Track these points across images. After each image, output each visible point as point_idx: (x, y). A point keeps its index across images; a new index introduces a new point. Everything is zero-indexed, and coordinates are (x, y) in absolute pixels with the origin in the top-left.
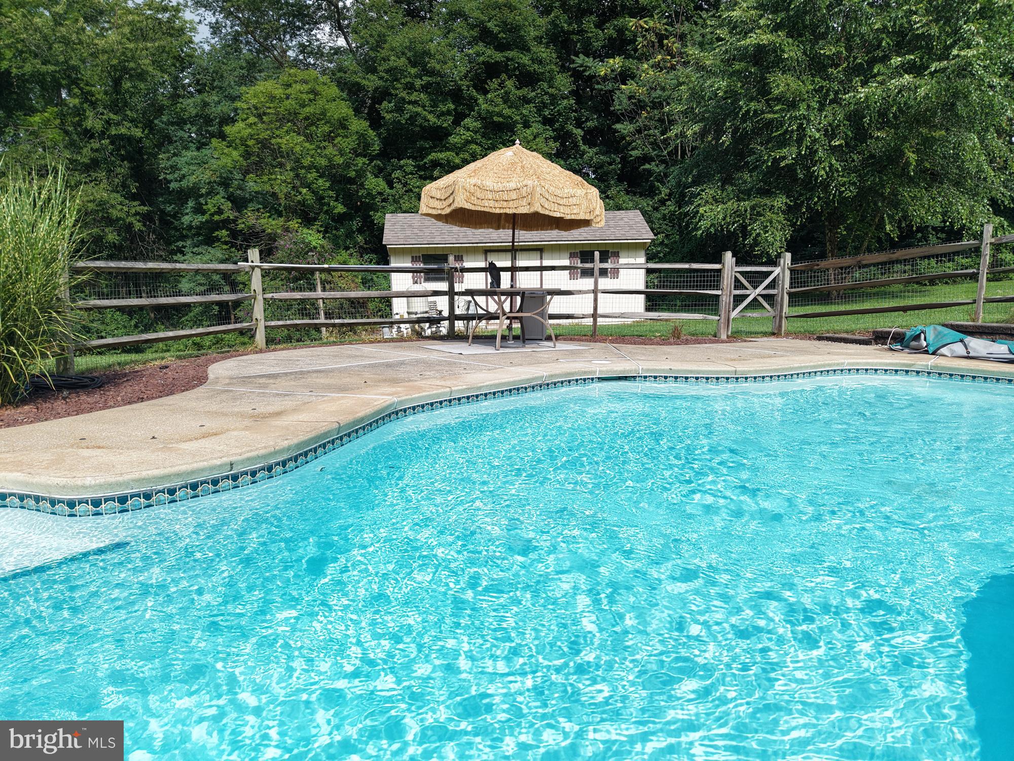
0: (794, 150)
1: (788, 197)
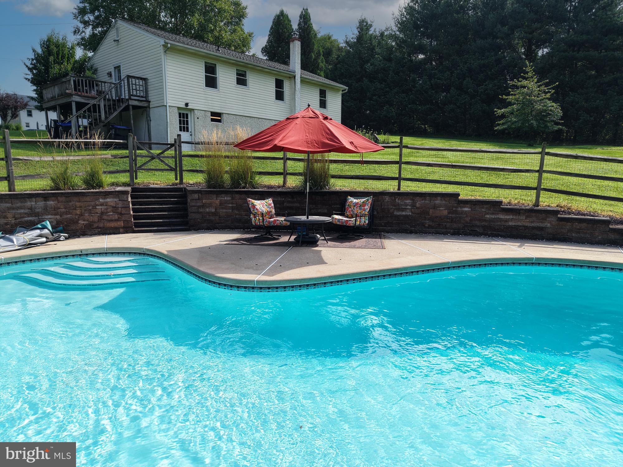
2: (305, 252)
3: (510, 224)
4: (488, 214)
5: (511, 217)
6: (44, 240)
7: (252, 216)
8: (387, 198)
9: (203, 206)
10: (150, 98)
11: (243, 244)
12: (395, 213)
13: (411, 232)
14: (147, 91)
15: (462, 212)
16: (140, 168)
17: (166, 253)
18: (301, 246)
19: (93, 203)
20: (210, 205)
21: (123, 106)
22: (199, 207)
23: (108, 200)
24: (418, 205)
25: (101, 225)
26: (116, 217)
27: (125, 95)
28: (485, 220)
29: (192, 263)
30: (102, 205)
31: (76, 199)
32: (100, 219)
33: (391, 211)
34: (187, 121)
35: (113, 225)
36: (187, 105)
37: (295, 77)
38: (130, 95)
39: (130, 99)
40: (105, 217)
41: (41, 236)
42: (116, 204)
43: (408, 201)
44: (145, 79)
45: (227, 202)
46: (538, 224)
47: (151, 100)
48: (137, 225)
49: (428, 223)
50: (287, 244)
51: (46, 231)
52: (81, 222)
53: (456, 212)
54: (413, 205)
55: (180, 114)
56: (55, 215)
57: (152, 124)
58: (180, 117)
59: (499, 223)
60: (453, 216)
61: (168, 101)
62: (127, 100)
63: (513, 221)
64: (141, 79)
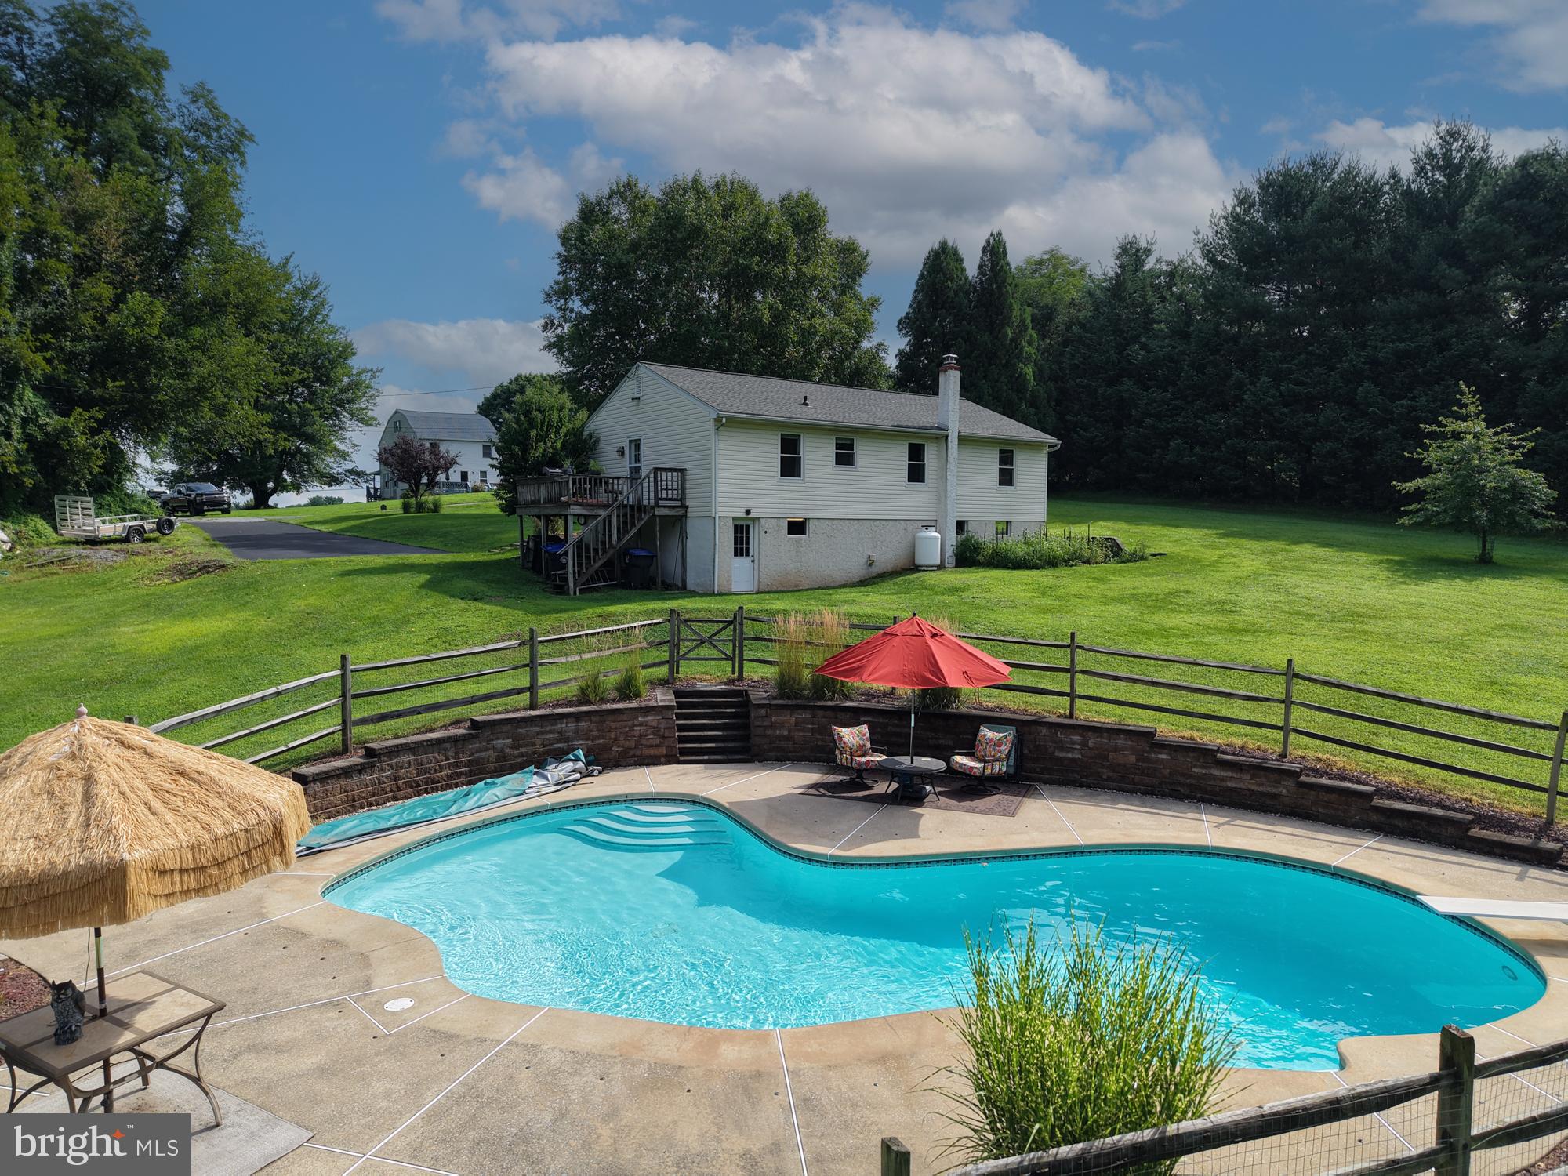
2: (902, 813)
3: (1229, 784)
4: (1195, 766)
5: (1230, 774)
6: (578, 775)
7: (837, 752)
8: (1044, 731)
9: (772, 727)
10: (689, 502)
11: (823, 795)
12: (1058, 754)
13: (1081, 785)
14: (683, 489)
15: (1158, 761)
16: (684, 657)
17: (727, 805)
18: (900, 804)
19: (630, 723)
20: (782, 725)
21: (645, 518)
22: (766, 727)
23: (649, 718)
24: (1090, 744)
25: (638, 753)
26: (657, 741)
27: (647, 499)
28: (1191, 776)
29: (759, 823)
30: (641, 725)
31: (611, 718)
32: (638, 744)
33: (1050, 750)
34: (748, 538)
35: (652, 752)
36: (748, 512)
37: (947, 437)
38: (657, 499)
39: (657, 505)
40: (643, 742)
41: (574, 771)
42: (659, 723)
43: (1076, 738)
44: (682, 471)
45: (805, 721)
46: (1269, 789)
47: (690, 505)
48: (683, 752)
49: (1106, 773)
50: (881, 799)
51: (580, 765)
52: (615, 748)
53: (1148, 760)
54: (1084, 744)
55: (736, 527)
56: (587, 740)
57: (689, 543)
58: (736, 532)
59: (1212, 783)
60: (1145, 765)
61: (718, 509)
62: (653, 508)
63: (1234, 781)
64: (676, 470)
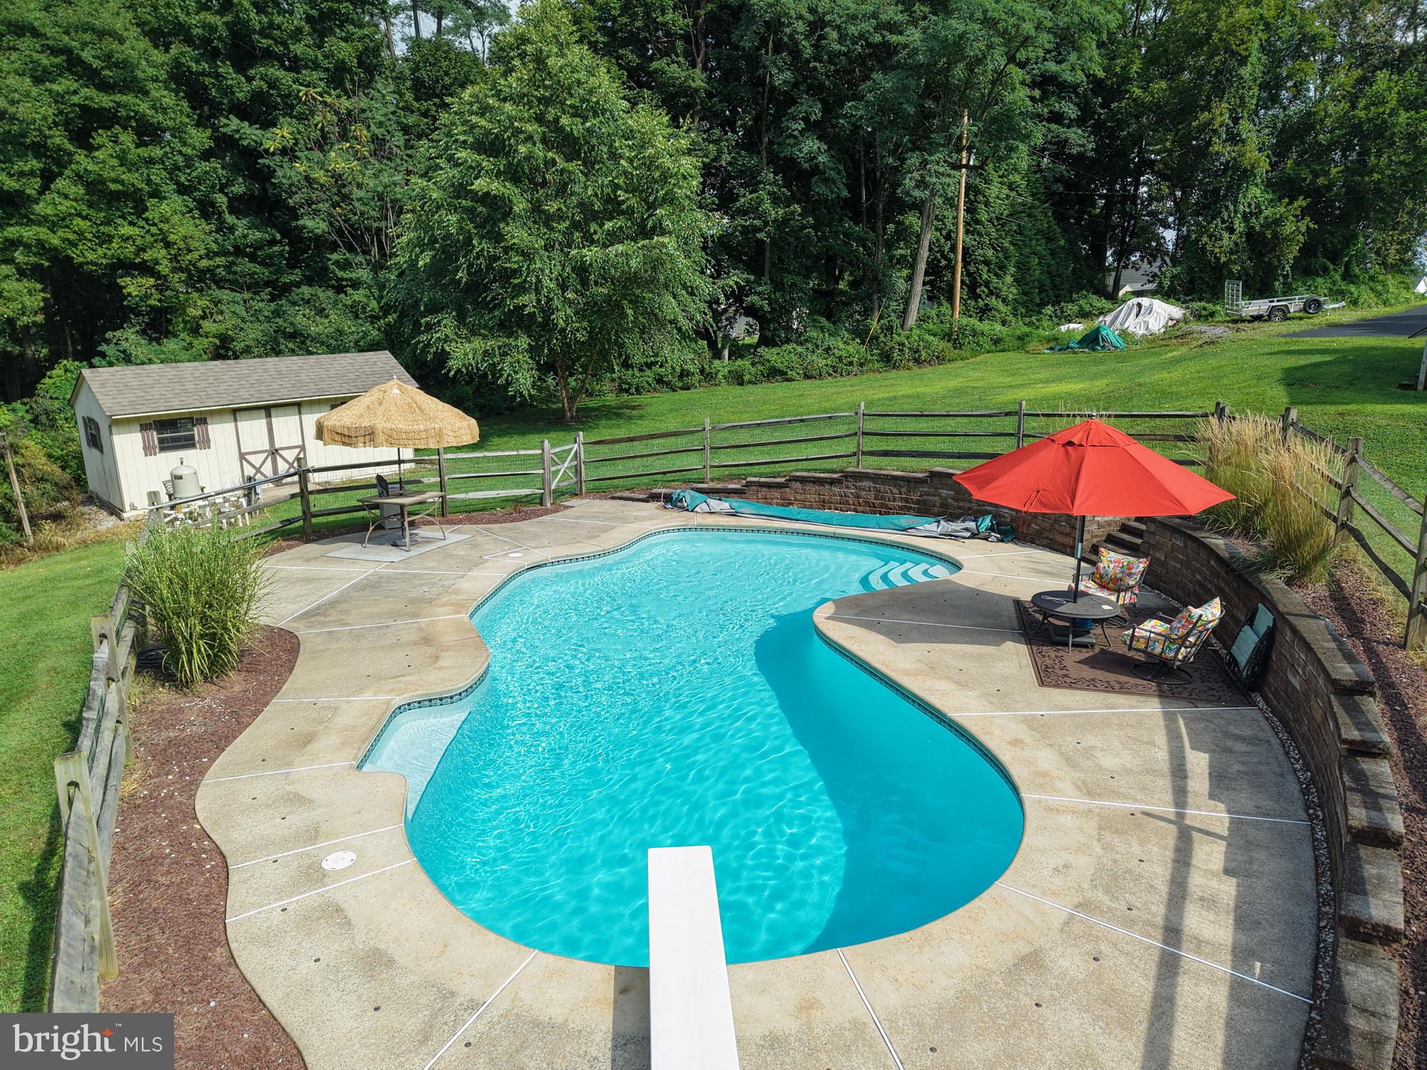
0: (533, 297)
1: (529, 336)
8: (1288, 634)
9: (1155, 546)
12: (1288, 673)
20: (1161, 548)
22: (1150, 546)
33: (1286, 665)
43: (1302, 657)
45: (1178, 550)
